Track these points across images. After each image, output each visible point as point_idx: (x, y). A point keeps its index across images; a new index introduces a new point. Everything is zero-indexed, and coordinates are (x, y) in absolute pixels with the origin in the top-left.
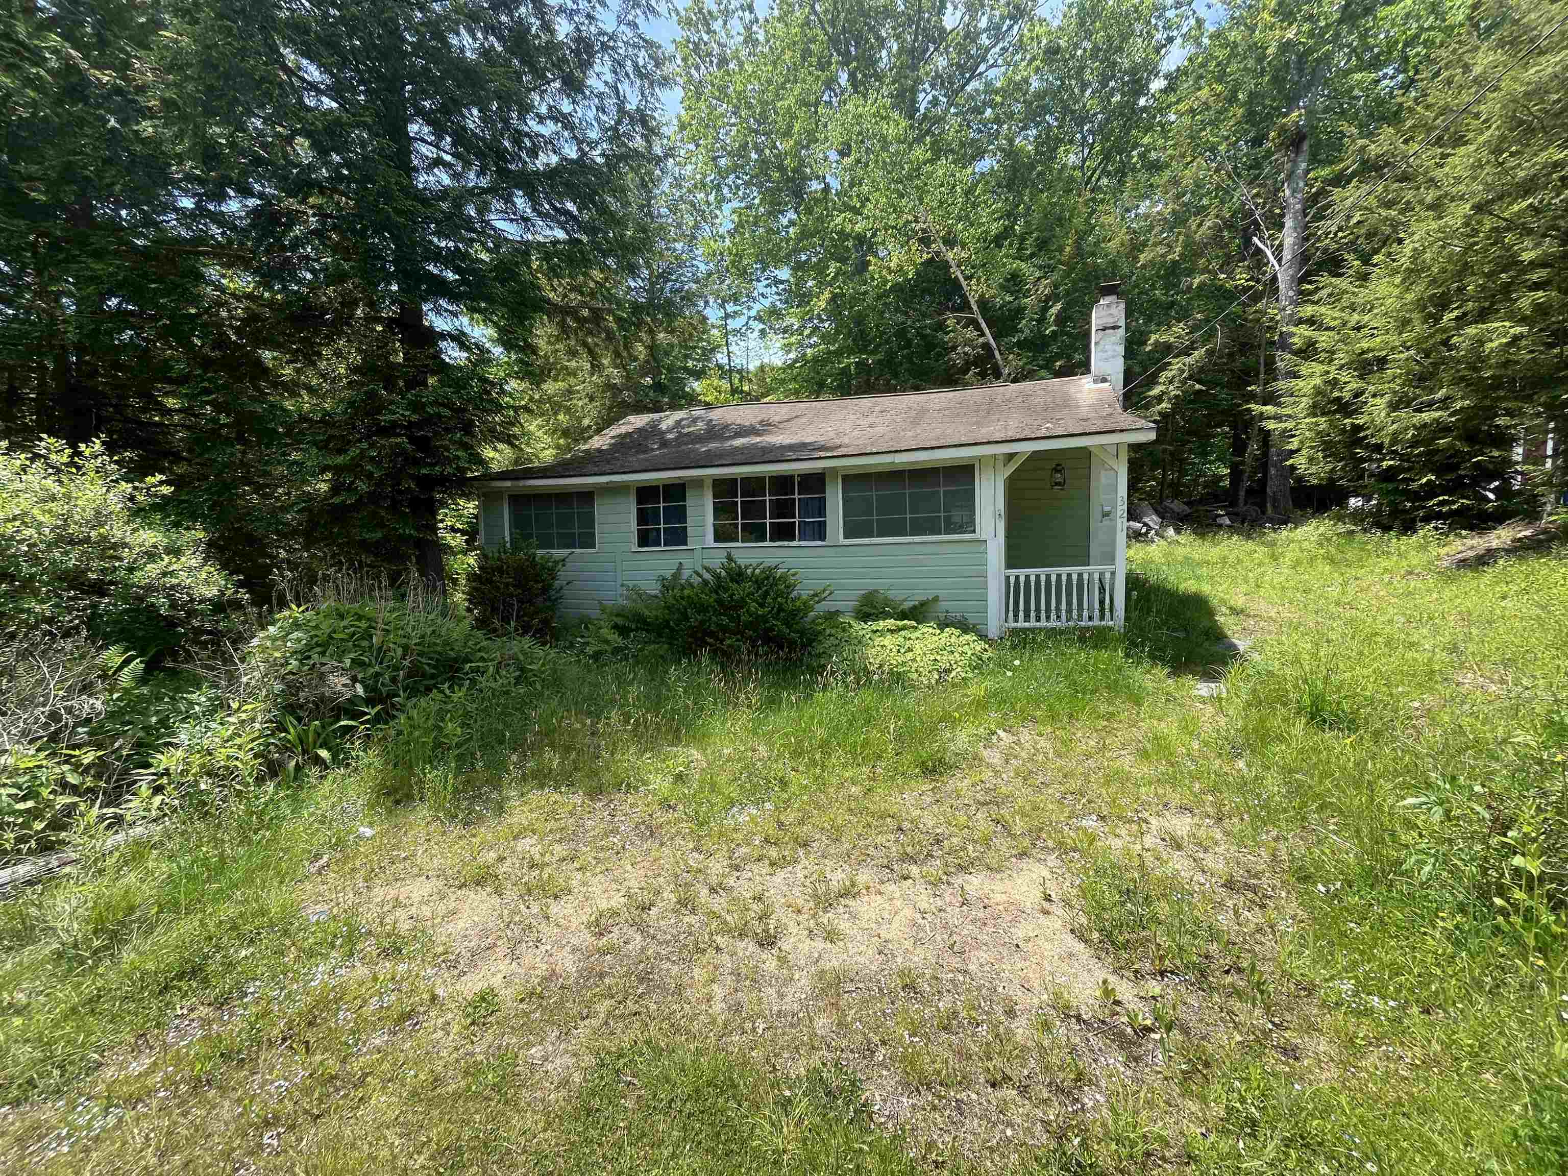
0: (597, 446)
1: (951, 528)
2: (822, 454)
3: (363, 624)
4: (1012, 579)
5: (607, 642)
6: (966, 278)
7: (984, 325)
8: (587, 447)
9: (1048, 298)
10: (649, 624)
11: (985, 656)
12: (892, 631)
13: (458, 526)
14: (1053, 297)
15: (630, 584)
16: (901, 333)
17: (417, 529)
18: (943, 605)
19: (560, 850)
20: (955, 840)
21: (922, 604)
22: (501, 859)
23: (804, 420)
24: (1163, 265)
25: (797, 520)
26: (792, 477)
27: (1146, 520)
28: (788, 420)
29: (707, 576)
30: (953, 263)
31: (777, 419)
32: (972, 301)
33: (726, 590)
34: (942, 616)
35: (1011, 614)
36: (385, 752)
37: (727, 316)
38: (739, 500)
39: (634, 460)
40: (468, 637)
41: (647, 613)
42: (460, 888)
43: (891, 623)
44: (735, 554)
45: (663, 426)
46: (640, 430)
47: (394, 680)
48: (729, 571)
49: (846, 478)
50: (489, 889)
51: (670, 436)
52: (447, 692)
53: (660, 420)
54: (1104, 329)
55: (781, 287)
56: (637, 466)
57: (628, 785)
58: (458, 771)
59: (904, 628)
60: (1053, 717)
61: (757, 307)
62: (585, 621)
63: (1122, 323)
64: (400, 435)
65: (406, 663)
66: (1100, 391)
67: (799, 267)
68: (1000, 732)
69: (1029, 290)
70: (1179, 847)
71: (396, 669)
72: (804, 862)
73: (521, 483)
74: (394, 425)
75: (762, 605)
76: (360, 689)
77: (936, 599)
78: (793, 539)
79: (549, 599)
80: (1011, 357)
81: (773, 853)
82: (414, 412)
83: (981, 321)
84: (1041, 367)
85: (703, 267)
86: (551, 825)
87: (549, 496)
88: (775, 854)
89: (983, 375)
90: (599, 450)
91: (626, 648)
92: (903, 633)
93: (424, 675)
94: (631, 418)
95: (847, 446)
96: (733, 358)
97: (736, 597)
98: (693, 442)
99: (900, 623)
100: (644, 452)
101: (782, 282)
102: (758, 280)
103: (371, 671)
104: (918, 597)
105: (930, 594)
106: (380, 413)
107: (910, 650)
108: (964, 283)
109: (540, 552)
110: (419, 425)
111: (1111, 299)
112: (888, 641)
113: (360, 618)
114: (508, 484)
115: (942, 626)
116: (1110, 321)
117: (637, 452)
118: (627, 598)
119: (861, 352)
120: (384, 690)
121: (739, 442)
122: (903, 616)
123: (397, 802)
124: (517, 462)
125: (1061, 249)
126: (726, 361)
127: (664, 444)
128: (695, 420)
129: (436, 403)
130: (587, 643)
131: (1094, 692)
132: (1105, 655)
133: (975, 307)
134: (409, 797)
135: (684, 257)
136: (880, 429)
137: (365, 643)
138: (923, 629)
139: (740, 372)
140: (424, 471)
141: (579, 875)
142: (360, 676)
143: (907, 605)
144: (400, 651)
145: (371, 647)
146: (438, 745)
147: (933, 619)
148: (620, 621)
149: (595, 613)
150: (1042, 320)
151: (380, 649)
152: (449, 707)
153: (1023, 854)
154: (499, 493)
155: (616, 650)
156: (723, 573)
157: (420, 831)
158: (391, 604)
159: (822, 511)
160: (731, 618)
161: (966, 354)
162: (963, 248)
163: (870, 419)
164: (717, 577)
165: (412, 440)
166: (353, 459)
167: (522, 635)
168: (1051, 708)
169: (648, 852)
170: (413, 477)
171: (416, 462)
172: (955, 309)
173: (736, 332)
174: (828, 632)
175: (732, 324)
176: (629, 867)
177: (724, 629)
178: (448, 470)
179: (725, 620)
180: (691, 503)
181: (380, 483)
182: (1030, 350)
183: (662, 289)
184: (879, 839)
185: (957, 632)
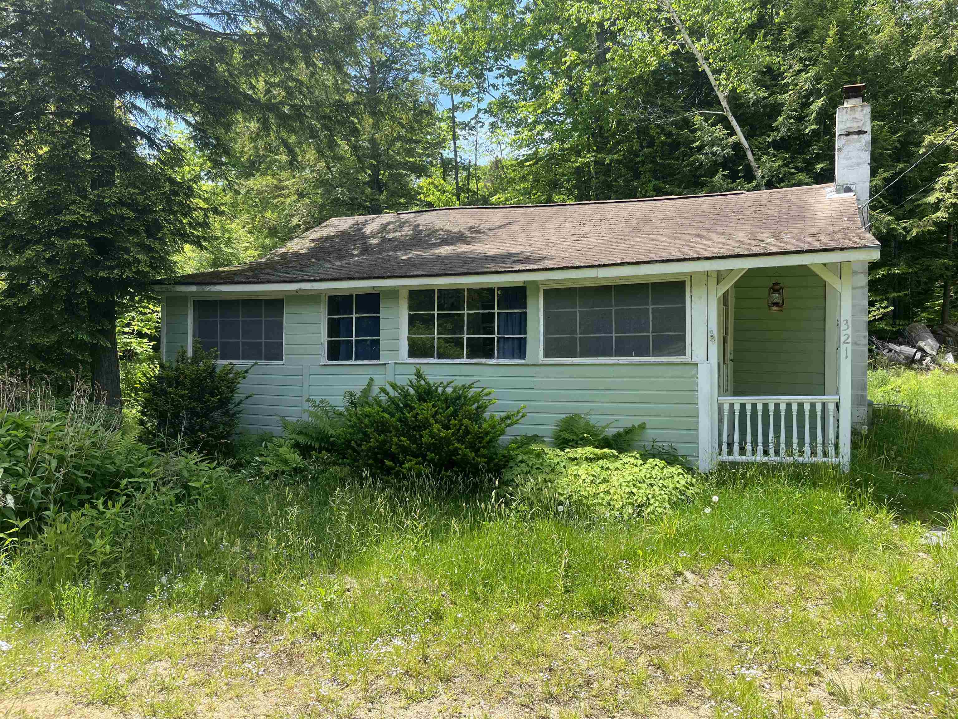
0: (295, 250)
1: (659, 350)
2: (523, 267)
3: (20, 433)
4: (726, 407)
5: (286, 462)
6: (714, 72)
7: (734, 123)
8: (284, 250)
9: (809, 94)
10: (333, 444)
11: (689, 492)
12: (589, 460)
13: (145, 330)
14: (815, 93)
15: (318, 400)
16: (642, 131)
17: (92, 334)
18: (650, 433)
19: (192, 674)
20: (607, 683)
21: (628, 432)
22: (132, 681)
23: (515, 228)
24: (937, 60)
25: (495, 336)
26: (491, 291)
27: (921, 344)
28: (500, 227)
29: (392, 393)
30: (699, 56)
31: (488, 225)
32: (721, 96)
33: (412, 408)
34: (649, 445)
35: (725, 447)
36: (30, 566)
37: (455, 108)
38: (436, 313)
39: (328, 267)
40: (129, 452)
41: (332, 432)
42: (87, 705)
43: (590, 451)
44: (425, 370)
45: (368, 230)
46: (344, 234)
47: (46, 492)
48: (417, 389)
49: (547, 293)
50: (115, 709)
51: (374, 241)
52: (101, 507)
53: (364, 224)
54: (849, 134)
55: (515, 77)
56: (330, 273)
57: (275, 612)
58: (102, 589)
59: (604, 457)
60: (750, 561)
61: (488, 99)
62: (266, 438)
63: (868, 128)
64: (79, 237)
65: (60, 475)
66: (844, 202)
67: (535, 56)
68: (689, 575)
69: (787, 85)
70: (846, 701)
71: (48, 480)
72: (443, 697)
73: (208, 288)
74: (75, 224)
75: (447, 427)
76: (10, 501)
77: (642, 427)
78: (491, 356)
79: (227, 413)
80: (764, 158)
81: (411, 686)
82: (96, 212)
83: (731, 118)
84: (800, 170)
85: (430, 55)
86: (190, 648)
87: (238, 301)
88: (412, 688)
89: (733, 177)
90: (297, 255)
91: (306, 469)
92: (601, 462)
93: (79, 490)
94: (335, 220)
95: (553, 258)
96: (460, 153)
97: (420, 417)
98: (397, 248)
99: (599, 451)
100: (342, 258)
101: (516, 72)
102: (490, 70)
103: (23, 482)
104: (626, 422)
105: (636, 421)
106: (59, 213)
107: (605, 481)
108: (712, 78)
109: (221, 363)
110: (100, 225)
111: (857, 101)
112: (583, 470)
113: (17, 426)
114: (193, 289)
115: (644, 457)
116: (855, 127)
117: (335, 258)
118: (311, 414)
119: (598, 151)
120: (36, 503)
121: (445, 250)
122: (606, 443)
123: (38, 619)
124: (215, 264)
125: (822, 41)
126: (452, 155)
127: (366, 249)
128: (402, 225)
129: (121, 203)
130: (264, 463)
131: (802, 535)
132: (822, 494)
133: (724, 104)
134: (49, 614)
135: (410, 44)
136: (593, 240)
137: (20, 453)
138: (625, 458)
139: (466, 168)
140: (101, 274)
141: (206, 700)
142: (12, 486)
143: (611, 432)
144: (54, 463)
145: (26, 457)
146: (84, 561)
147: (638, 448)
148: (302, 440)
149: (278, 430)
150: (800, 119)
151: (34, 459)
152: (100, 523)
153: (675, 702)
154: (184, 298)
155: (297, 470)
156: (412, 391)
157: (54, 649)
158: (54, 413)
159: (522, 329)
160: (413, 440)
161: (714, 154)
162: (711, 40)
163: (586, 229)
164: (406, 395)
165: (93, 242)
166: (28, 260)
167: (189, 450)
168: (750, 550)
169: (282, 681)
170: (92, 281)
171: (96, 265)
172: (700, 106)
173: (465, 125)
174: (520, 458)
175: (460, 117)
176: (260, 695)
177: (405, 450)
178: (128, 274)
179: (405, 440)
180: (385, 314)
181: (55, 285)
182: (787, 150)
183: (385, 79)
184: (528, 679)
185: (662, 463)
